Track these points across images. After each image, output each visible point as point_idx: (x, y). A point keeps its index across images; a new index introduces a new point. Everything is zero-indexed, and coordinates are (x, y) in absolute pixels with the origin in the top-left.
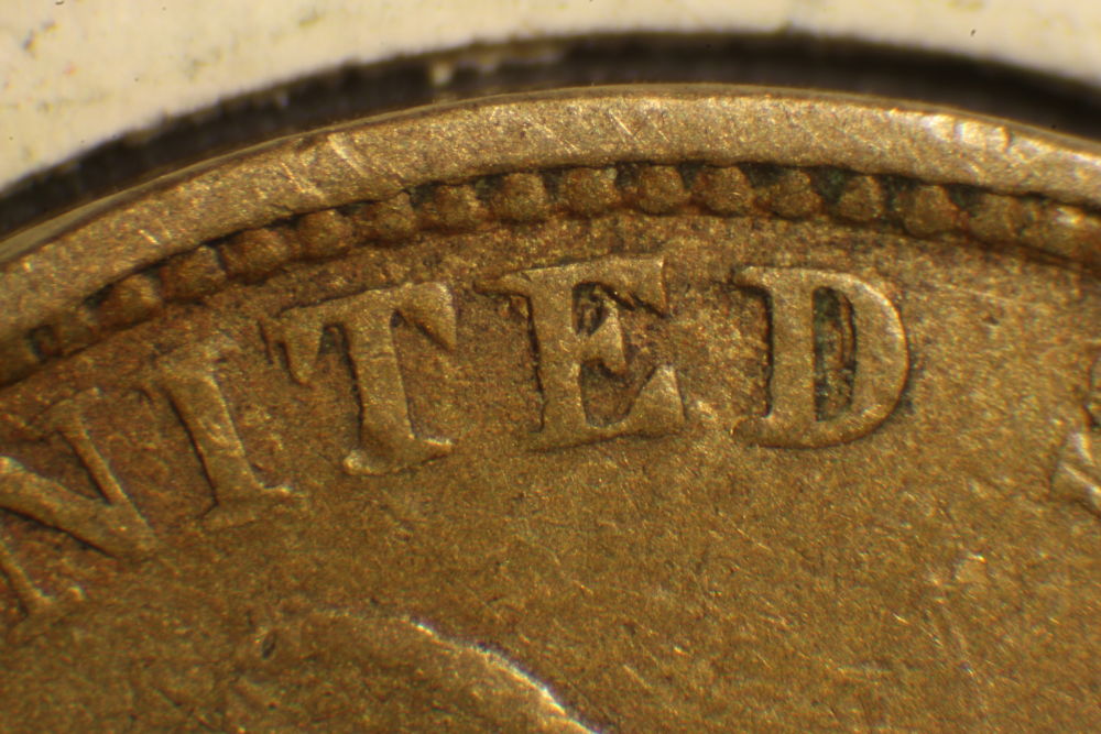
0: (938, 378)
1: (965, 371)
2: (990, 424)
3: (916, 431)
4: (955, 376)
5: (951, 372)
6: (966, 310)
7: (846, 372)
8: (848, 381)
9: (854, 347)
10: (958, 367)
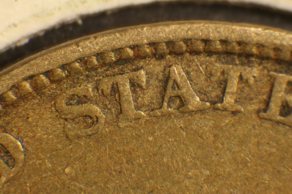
0: (27, 139)
1: (31, 132)
2: (46, 138)
3: (33, 153)
4: (31, 135)
5: (29, 135)
6: (21, 121)
7: (8, 154)
8: (10, 156)
9: (5, 148)
10: (30, 133)
